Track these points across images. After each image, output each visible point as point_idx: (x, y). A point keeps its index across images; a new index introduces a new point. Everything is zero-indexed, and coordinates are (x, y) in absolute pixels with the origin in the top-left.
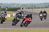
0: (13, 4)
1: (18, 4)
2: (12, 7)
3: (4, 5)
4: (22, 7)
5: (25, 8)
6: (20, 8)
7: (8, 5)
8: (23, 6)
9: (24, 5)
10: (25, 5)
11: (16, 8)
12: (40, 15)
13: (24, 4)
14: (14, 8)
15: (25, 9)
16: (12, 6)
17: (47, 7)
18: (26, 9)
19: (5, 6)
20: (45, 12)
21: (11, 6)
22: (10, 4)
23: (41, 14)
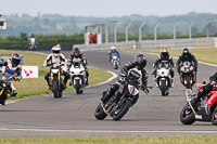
0: (51, 19)
1: (73, 19)
2: (45, 33)
3: (10, 25)
4: (89, 33)
5: (103, 36)
6: (82, 35)
7: (27, 25)
8: (94, 27)
9: (100, 24)
10: (103, 25)
11: (64, 36)
12: (160, 72)
13: (98, 19)
14: (55, 37)
15: (104, 41)
16: (46, 30)
17: (200, 31)
18: (107, 43)
19: (15, 27)
20: (187, 57)
21: (43, 27)
22: (36, 18)
23: (163, 66)
